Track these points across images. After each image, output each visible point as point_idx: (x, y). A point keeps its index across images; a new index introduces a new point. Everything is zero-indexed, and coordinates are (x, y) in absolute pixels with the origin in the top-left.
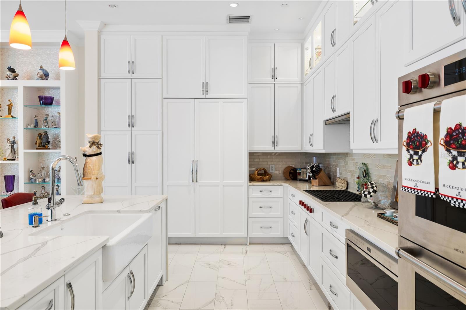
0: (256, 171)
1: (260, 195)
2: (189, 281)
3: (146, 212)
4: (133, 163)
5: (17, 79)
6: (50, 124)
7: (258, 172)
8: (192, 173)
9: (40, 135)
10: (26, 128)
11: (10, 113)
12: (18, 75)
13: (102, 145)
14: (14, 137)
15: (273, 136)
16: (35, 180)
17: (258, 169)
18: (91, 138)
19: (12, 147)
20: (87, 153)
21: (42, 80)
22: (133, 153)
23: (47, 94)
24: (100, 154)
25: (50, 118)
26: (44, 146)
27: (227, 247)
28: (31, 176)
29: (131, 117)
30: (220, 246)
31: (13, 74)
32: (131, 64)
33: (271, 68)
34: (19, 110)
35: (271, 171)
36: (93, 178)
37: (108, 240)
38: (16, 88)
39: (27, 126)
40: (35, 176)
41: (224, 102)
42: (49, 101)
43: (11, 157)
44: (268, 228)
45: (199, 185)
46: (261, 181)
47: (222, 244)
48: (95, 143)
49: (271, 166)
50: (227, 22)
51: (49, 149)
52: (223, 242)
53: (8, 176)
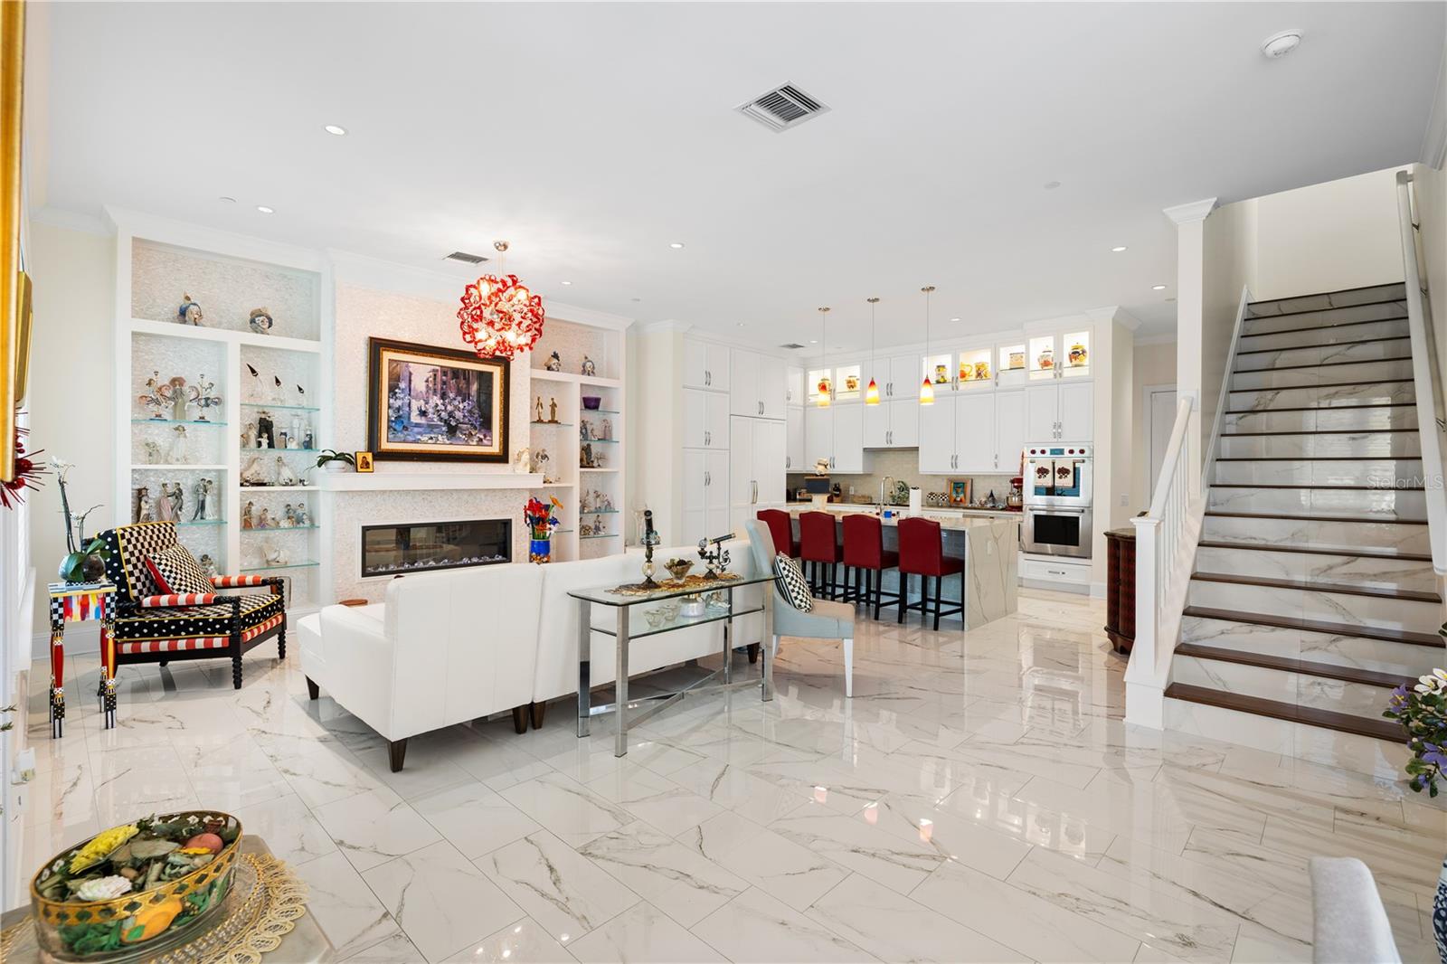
4: (709, 484)
5: (558, 370)
9: (585, 449)
11: (553, 416)
21: (589, 375)
22: (708, 473)
26: (591, 464)
29: (708, 434)
31: (558, 363)
32: (708, 374)
41: (772, 423)
42: (596, 404)
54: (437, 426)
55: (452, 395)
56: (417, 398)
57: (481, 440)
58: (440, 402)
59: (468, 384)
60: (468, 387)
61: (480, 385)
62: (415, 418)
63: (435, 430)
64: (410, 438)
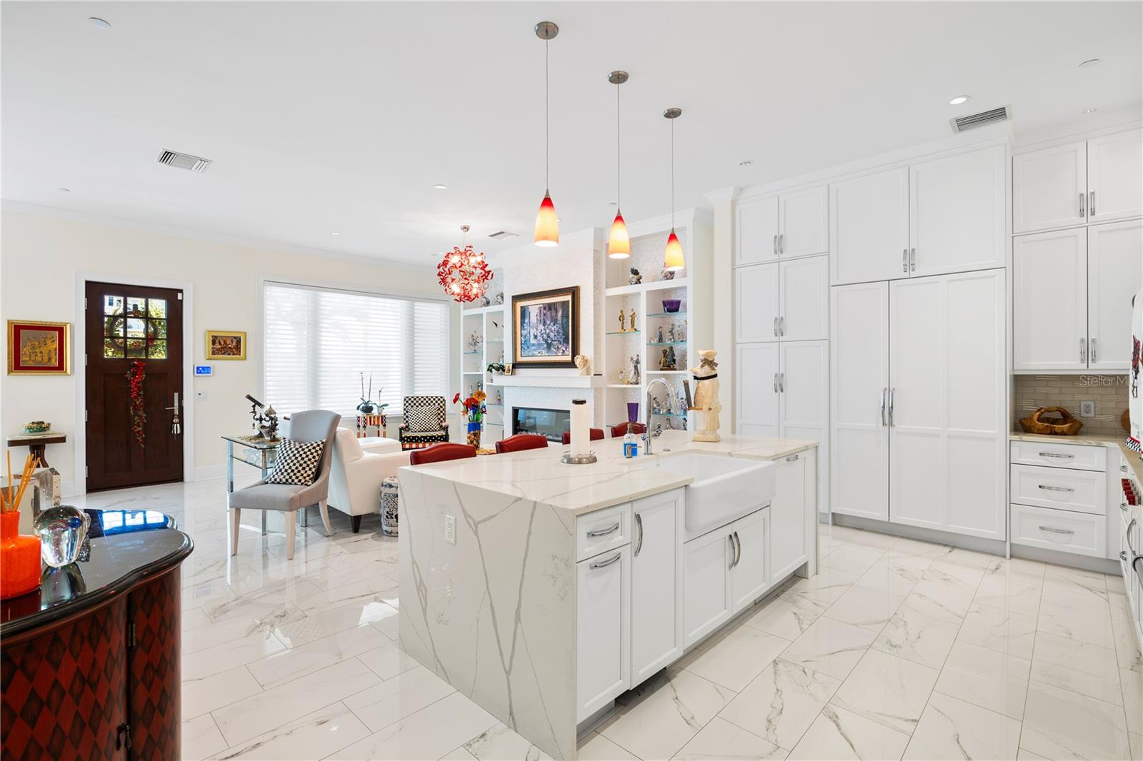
0: (1037, 412)
1: (1041, 461)
2: (853, 584)
3: (767, 458)
4: (782, 391)
5: (640, 283)
6: (676, 336)
7: (1040, 415)
8: (883, 411)
9: (665, 352)
10: (649, 344)
11: (633, 326)
12: (641, 278)
13: (716, 365)
14: (638, 356)
15: (1082, 341)
16: (660, 410)
17: (1041, 408)
18: (704, 355)
19: (636, 367)
20: (699, 376)
21: (667, 279)
22: (782, 375)
23: (674, 298)
24: (715, 376)
25: (676, 329)
26: (669, 366)
27: (956, 552)
28: (655, 405)
29: (779, 321)
30: (940, 548)
31: (636, 277)
32: (779, 239)
33: (1078, 195)
34: (642, 322)
35: (1083, 414)
36: (705, 408)
37: (692, 480)
38: (639, 294)
39: (650, 341)
40: (659, 405)
41: (949, 281)
42: (675, 306)
43: (634, 380)
44: (1062, 532)
45: (898, 433)
46: (1049, 434)
47: (946, 545)
48: (709, 362)
49: (1083, 404)
50: (955, 131)
51: (675, 370)
52: (950, 542)
53: (631, 404)
54: (542, 345)
55: (548, 322)
56: (533, 328)
57: (564, 351)
58: (543, 328)
59: (556, 312)
60: (556, 315)
61: (563, 312)
62: (533, 341)
63: (542, 347)
64: (530, 354)
